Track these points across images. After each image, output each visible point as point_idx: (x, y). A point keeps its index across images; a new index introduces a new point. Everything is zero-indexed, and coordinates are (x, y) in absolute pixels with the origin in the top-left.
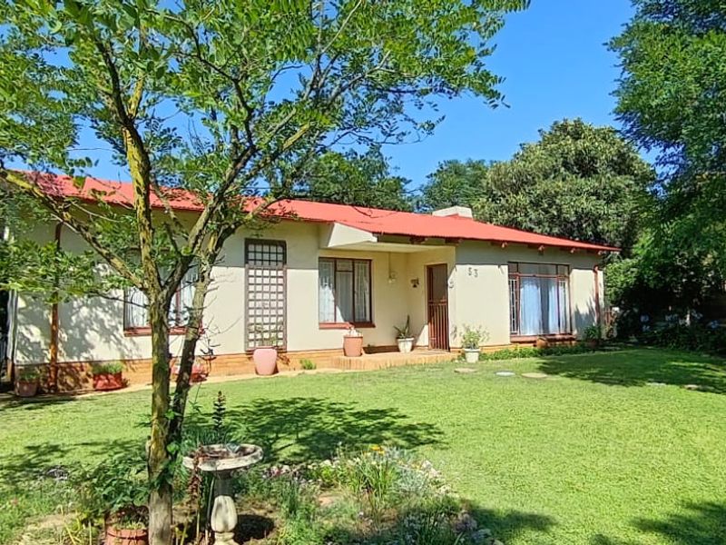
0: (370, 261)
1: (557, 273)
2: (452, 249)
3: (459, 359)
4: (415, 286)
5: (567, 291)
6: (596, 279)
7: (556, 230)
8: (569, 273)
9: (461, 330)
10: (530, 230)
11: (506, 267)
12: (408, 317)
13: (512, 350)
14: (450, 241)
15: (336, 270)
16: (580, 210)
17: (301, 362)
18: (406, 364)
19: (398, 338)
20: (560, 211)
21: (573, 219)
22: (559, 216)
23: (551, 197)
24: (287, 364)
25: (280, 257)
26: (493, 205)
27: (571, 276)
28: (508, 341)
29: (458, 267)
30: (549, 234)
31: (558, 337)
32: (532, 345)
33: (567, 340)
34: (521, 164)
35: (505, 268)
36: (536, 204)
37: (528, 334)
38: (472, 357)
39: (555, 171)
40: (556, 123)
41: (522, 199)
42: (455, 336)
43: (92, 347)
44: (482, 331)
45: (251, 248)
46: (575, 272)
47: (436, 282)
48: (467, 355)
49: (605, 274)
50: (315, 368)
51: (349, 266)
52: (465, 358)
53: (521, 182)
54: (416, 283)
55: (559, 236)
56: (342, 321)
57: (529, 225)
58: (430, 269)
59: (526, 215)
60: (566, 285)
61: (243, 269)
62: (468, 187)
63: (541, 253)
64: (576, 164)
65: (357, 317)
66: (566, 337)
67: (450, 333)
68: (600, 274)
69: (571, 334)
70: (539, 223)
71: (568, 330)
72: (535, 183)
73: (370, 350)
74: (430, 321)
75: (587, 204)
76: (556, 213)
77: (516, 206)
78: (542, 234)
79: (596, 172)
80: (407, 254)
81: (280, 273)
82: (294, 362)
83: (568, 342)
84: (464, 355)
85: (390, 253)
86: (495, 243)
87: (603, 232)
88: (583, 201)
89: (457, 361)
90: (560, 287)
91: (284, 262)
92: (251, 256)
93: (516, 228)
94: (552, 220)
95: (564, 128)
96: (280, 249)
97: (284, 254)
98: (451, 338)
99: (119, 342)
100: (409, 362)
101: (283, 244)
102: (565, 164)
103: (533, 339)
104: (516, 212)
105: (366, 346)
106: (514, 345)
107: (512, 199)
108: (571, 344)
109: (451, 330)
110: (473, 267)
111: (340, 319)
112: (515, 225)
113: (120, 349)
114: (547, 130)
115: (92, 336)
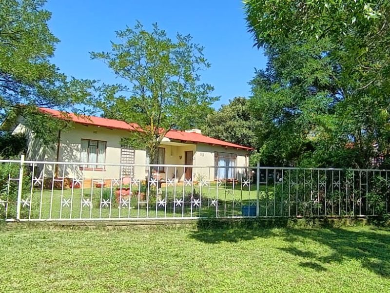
1: (232, 157)
2: (195, 145)
4: (180, 159)
5: (235, 163)
6: (246, 160)
7: (233, 141)
8: (236, 157)
9: (197, 174)
10: (223, 140)
14: (194, 142)
16: (242, 133)
19: (173, 177)
20: (235, 133)
21: (240, 137)
22: (235, 135)
23: (232, 128)
26: (210, 129)
28: (213, 180)
29: (197, 152)
30: (231, 142)
31: (231, 180)
32: (222, 182)
34: (221, 113)
35: (213, 154)
36: (226, 130)
37: (220, 178)
39: (234, 117)
40: (236, 98)
41: (221, 128)
42: (195, 177)
43: (69, 174)
44: (204, 175)
46: (238, 157)
47: (189, 158)
49: (250, 158)
53: (221, 121)
54: (181, 157)
55: (234, 143)
57: (223, 138)
58: (186, 153)
59: (222, 134)
60: (235, 161)
61: (120, 149)
62: (198, 118)
63: (226, 149)
64: (242, 115)
66: (234, 180)
68: (248, 158)
69: (236, 180)
70: (227, 138)
71: (235, 178)
72: (226, 122)
74: (185, 172)
75: (245, 131)
76: (233, 134)
77: (218, 130)
78: (228, 142)
79: (250, 119)
80: (178, 147)
81: (133, 151)
85: (172, 146)
86: (210, 144)
87: (251, 143)
88: (244, 130)
90: (233, 162)
93: (218, 139)
94: (232, 137)
95: (238, 100)
98: (193, 178)
99: (77, 173)
102: (238, 115)
103: (222, 180)
104: (218, 132)
106: (215, 182)
107: (217, 127)
108: (236, 183)
109: (193, 175)
110: (202, 153)
112: (218, 138)
113: (77, 175)
114: (232, 100)
115: (69, 170)
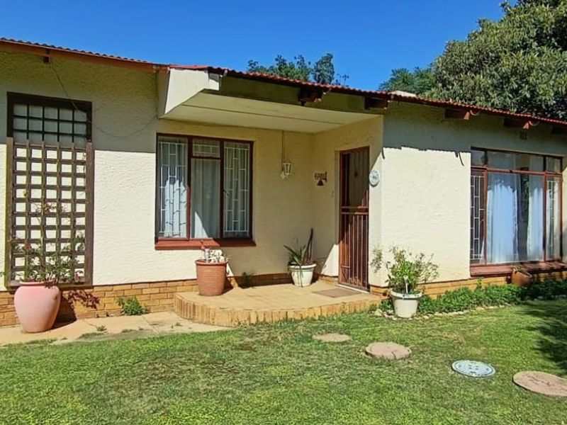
0: (251, 143)
1: (544, 170)
2: (378, 121)
3: (383, 308)
4: (320, 184)
5: (556, 195)
8: (562, 170)
11: (469, 155)
12: (312, 231)
13: (472, 288)
14: (372, 103)
15: (190, 156)
16: (562, 89)
17: (121, 303)
18: (286, 320)
19: (290, 264)
21: (552, 102)
22: (534, 99)
24: (94, 306)
25: (81, 129)
27: (564, 173)
28: (466, 274)
29: (387, 151)
31: (543, 265)
32: (503, 279)
33: (556, 270)
35: (466, 157)
36: (499, 88)
37: (496, 261)
38: (406, 307)
39: (525, 47)
41: (482, 80)
42: (379, 267)
44: (425, 261)
45: (21, 110)
48: (398, 303)
50: (147, 312)
51: (213, 150)
52: (393, 307)
54: (322, 179)
56: (205, 236)
60: (556, 188)
61: (4, 147)
64: (555, 35)
65: (225, 231)
66: (555, 266)
67: (370, 261)
69: (560, 261)
71: (557, 255)
73: (247, 281)
74: (342, 237)
77: (473, 89)
80: (312, 135)
81: (81, 156)
82: (108, 302)
83: (557, 274)
84: (391, 301)
85: (283, 131)
89: (378, 313)
90: (548, 191)
91: (88, 136)
92: (20, 124)
94: (522, 105)
96: (80, 116)
97: (89, 124)
98: (371, 269)
100: (291, 315)
101: (86, 107)
103: (506, 270)
104: (474, 97)
105: (240, 274)
106: (476, 281)
107: (470, 80)
108: (561, 276)
109: (372, 257)
111: (200, 233)
